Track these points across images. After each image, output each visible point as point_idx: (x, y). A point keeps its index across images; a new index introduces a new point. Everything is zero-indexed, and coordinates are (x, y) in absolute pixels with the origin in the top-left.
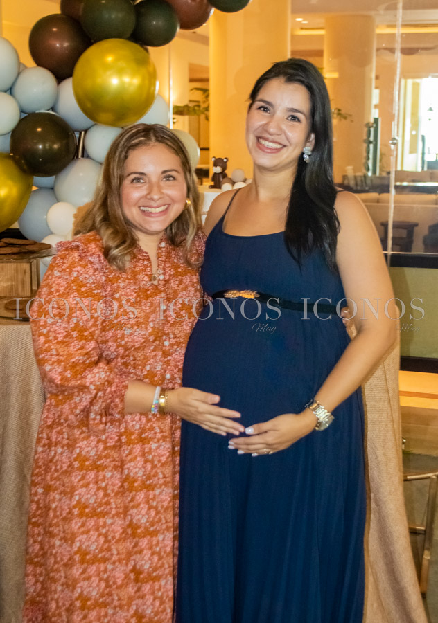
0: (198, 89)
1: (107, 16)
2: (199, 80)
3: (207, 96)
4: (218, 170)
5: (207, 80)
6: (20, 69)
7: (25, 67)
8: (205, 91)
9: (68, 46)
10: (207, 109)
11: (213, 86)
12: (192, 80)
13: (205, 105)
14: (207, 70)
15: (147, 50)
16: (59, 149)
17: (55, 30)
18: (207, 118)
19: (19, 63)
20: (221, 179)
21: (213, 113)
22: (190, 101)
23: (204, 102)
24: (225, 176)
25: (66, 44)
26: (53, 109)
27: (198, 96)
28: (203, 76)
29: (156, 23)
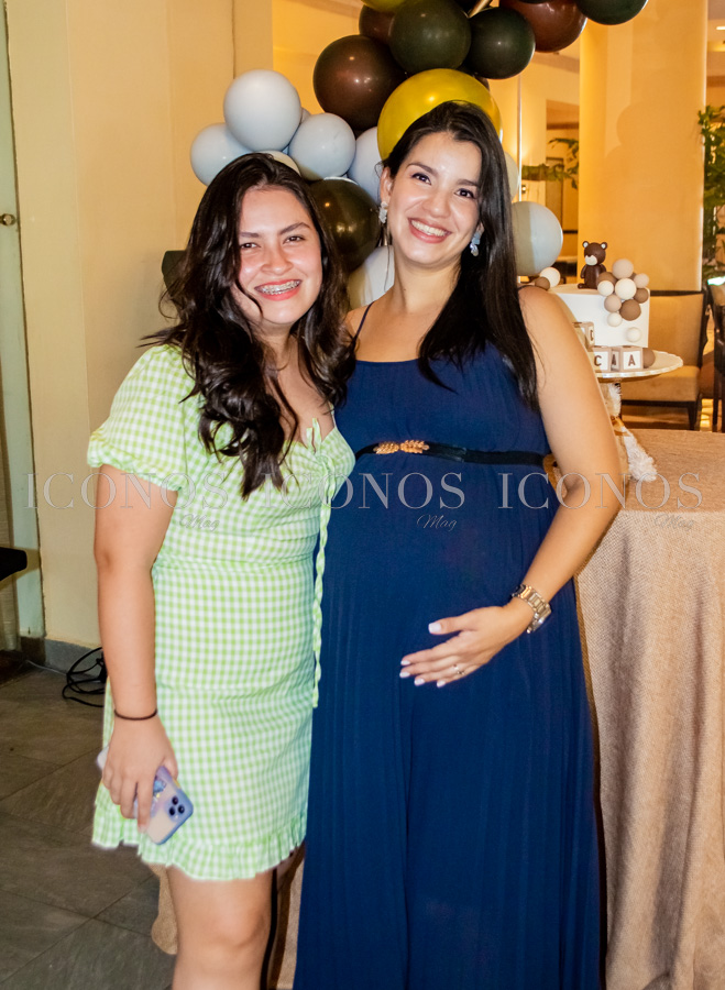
0: (560, 140)
1: (430, 36)
2: (562, 126)
3: (575, 151)
4: (592, 260)
5: (575, 126)
6: (303, 118)
7: (309, 115)
8: (572, 144)
9: (370, 83)
10: (575, 170)
11: (583, 136)
12: (551, 127)
13: (573, 164)
14: (575, 110)
15: (486, 85)
17: (352, 58)
18: (575, 185)
19: (302, 110)
20: (598, 275)
21: (583, 177)
22: (548, 159)
23: (571, 160)
24: (602, 270)
25: (367, 80)
26: (348, 174)
27: (561, 151)
28: (570, 119)
29: (502, 43)
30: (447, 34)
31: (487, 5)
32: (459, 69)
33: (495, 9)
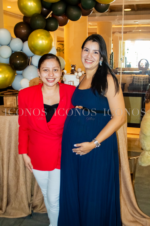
0: (60, 44)
1: (38, 22)
2: (61, 42)
3: (63, 46)
4: (73, 68)
5: (63, 41)
6: (12, 39)
7: (13, 38)
8: (63, 45)
9: (25, 32)
10: (63, 50)
11: (65, 43)
12: (58, 41)
13: (63, 49)
14: (63, 38)
15: (49, 32)
16: (23, 62)
17: (22, 26)
18: (63, 53)
19: (12, 37)
20: (74, 71)
21: (65, 51)
22: (58, 48)
23: (63, 48)
24: (75, 70)
26: (21, 50)
27: (60, 46)
29: (52, 24)
30: (41, 22)
31: (49, 17)
32: (44, 29)
33: (51, 17)
